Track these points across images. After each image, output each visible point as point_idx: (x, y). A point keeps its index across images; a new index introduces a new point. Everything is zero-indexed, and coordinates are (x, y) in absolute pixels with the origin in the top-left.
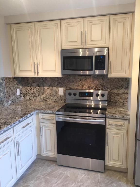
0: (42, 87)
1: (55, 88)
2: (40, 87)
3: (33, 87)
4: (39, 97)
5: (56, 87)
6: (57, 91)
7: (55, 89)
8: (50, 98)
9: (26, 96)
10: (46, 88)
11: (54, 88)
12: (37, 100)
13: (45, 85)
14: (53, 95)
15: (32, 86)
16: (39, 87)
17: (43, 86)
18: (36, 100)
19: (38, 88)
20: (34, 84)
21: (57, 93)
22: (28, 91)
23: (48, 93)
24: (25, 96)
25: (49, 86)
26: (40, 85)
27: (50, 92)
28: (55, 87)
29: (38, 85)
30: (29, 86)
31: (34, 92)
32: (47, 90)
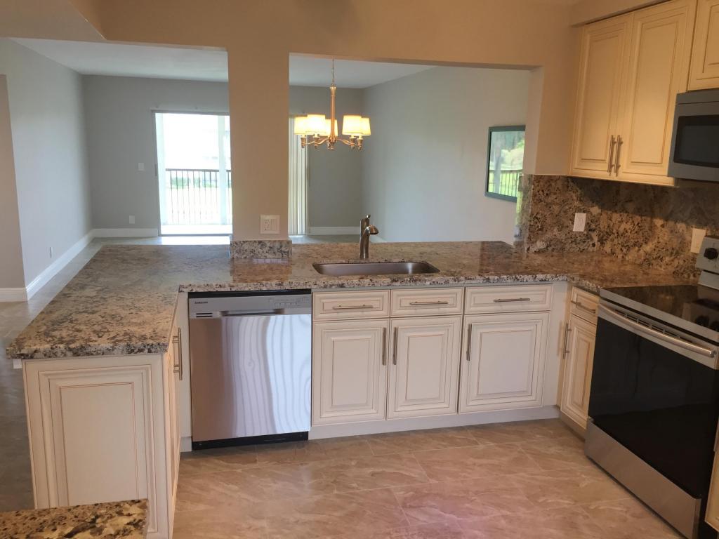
0: (649, 219)
1: (684, 225)
2: (643, 218)
3: (626, 215)
4: (637, 248)
5: (685, 222)
6: (688, 238)
7: (681, 231)
8: (662, 260)
9: (606, 240)
10: (658, 222)
11: (681, 227)
12: (630, 257)
14: (673, 249)
15: (624, 210)
17: (653, 216)
18: (627, 258)
19: (637, 219)
20: (630, 206)
21: (685, 244)
22: (611, 225)
23: (661, 240)
24: (602, 241)
25: (667, 219)
26: (646, 211)
27: (665, 238)
28: (683, 221)
29: (639, 211)
30: (616, 211)
31: (627, 232)
32: (657, 231)
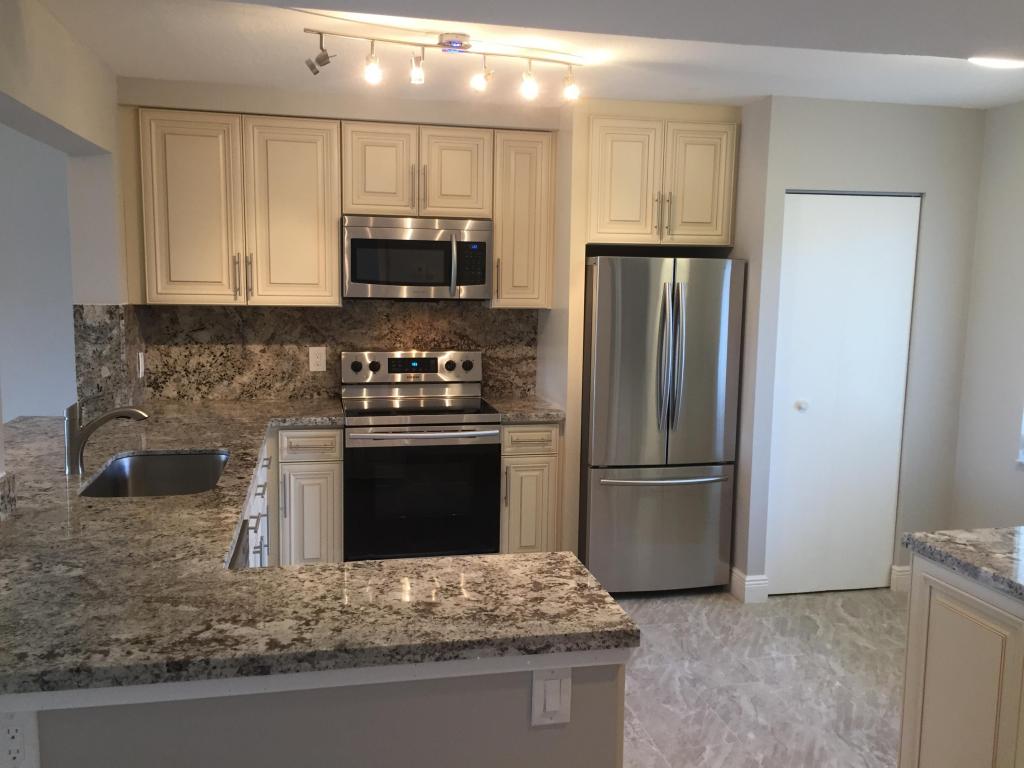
0: (239, 347)
1: (295, 347)
2: (229, 346)
3: (196, 346)
4: (225, 383)
5: (296, 343)
6: (302, 358)
7: (291, 352)
8: (269, 387)
9: (164, 382)
10: (255, 348)
11: (291, 349)
12: (216, 395)
13: (250, 335)
14: (284, 373)
15: (191, 340)
16: (223, 347)
17: (244, 341)
18: (210, 397)
19: (219, 349)
20: (204, 336)
21: (298, 365)
22: (171, 361)
23: (263, 367)
25: (268, 343)
26: (231, 338)
27: (270, 364)
28: (291, 343)
29: (219, 339)
30: (176, 344)
31: (203, 366)
32: (257, 358)
